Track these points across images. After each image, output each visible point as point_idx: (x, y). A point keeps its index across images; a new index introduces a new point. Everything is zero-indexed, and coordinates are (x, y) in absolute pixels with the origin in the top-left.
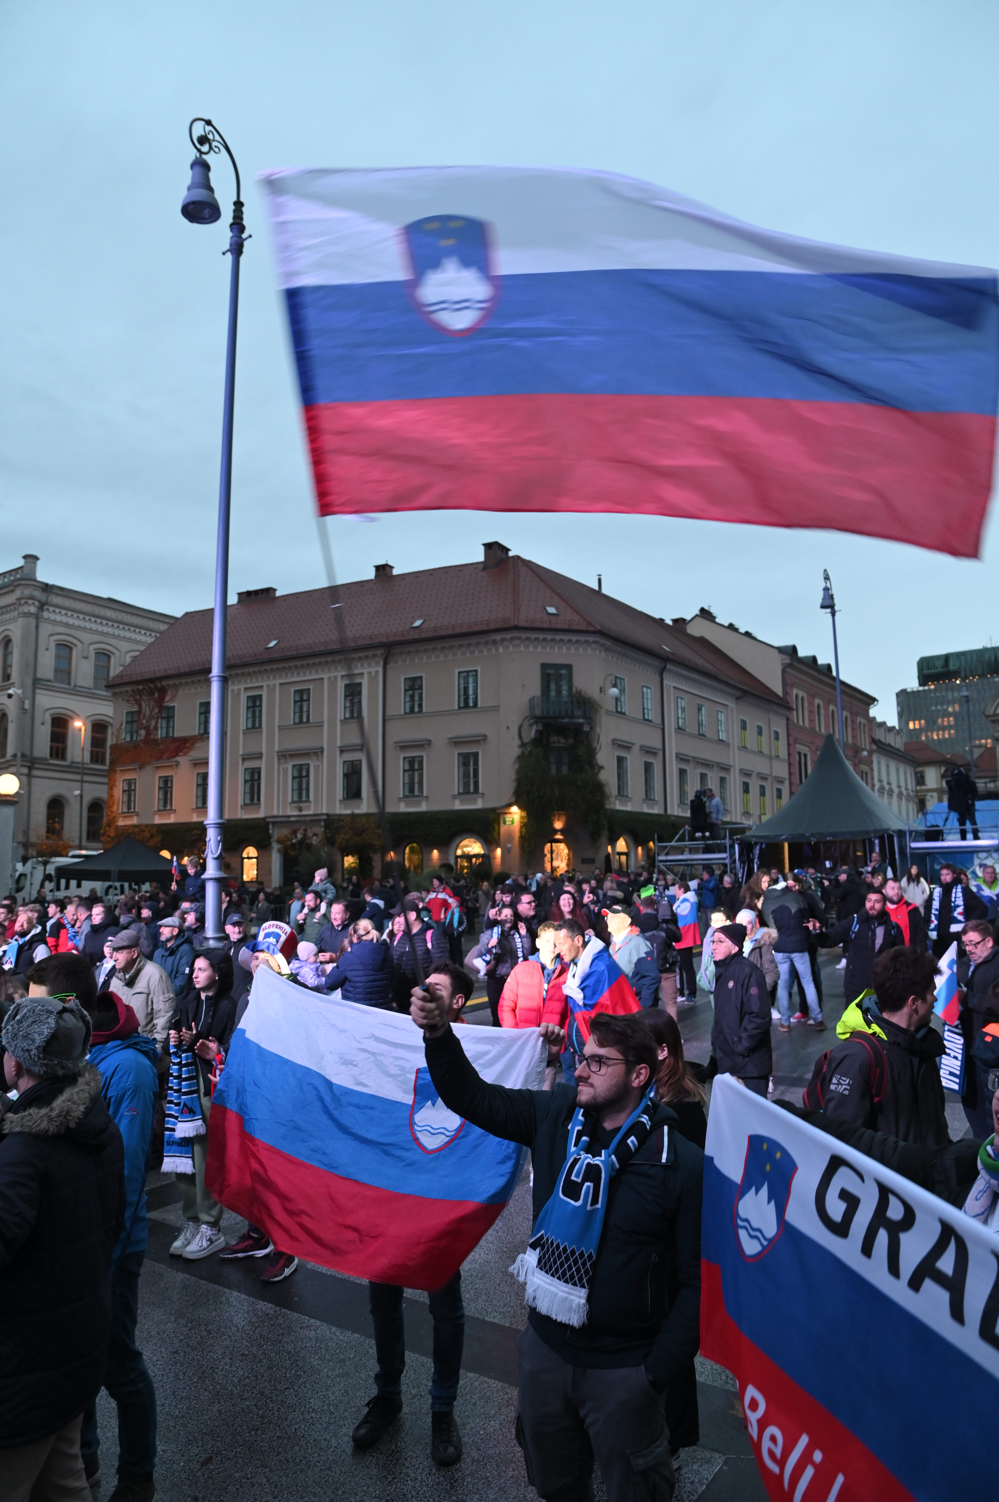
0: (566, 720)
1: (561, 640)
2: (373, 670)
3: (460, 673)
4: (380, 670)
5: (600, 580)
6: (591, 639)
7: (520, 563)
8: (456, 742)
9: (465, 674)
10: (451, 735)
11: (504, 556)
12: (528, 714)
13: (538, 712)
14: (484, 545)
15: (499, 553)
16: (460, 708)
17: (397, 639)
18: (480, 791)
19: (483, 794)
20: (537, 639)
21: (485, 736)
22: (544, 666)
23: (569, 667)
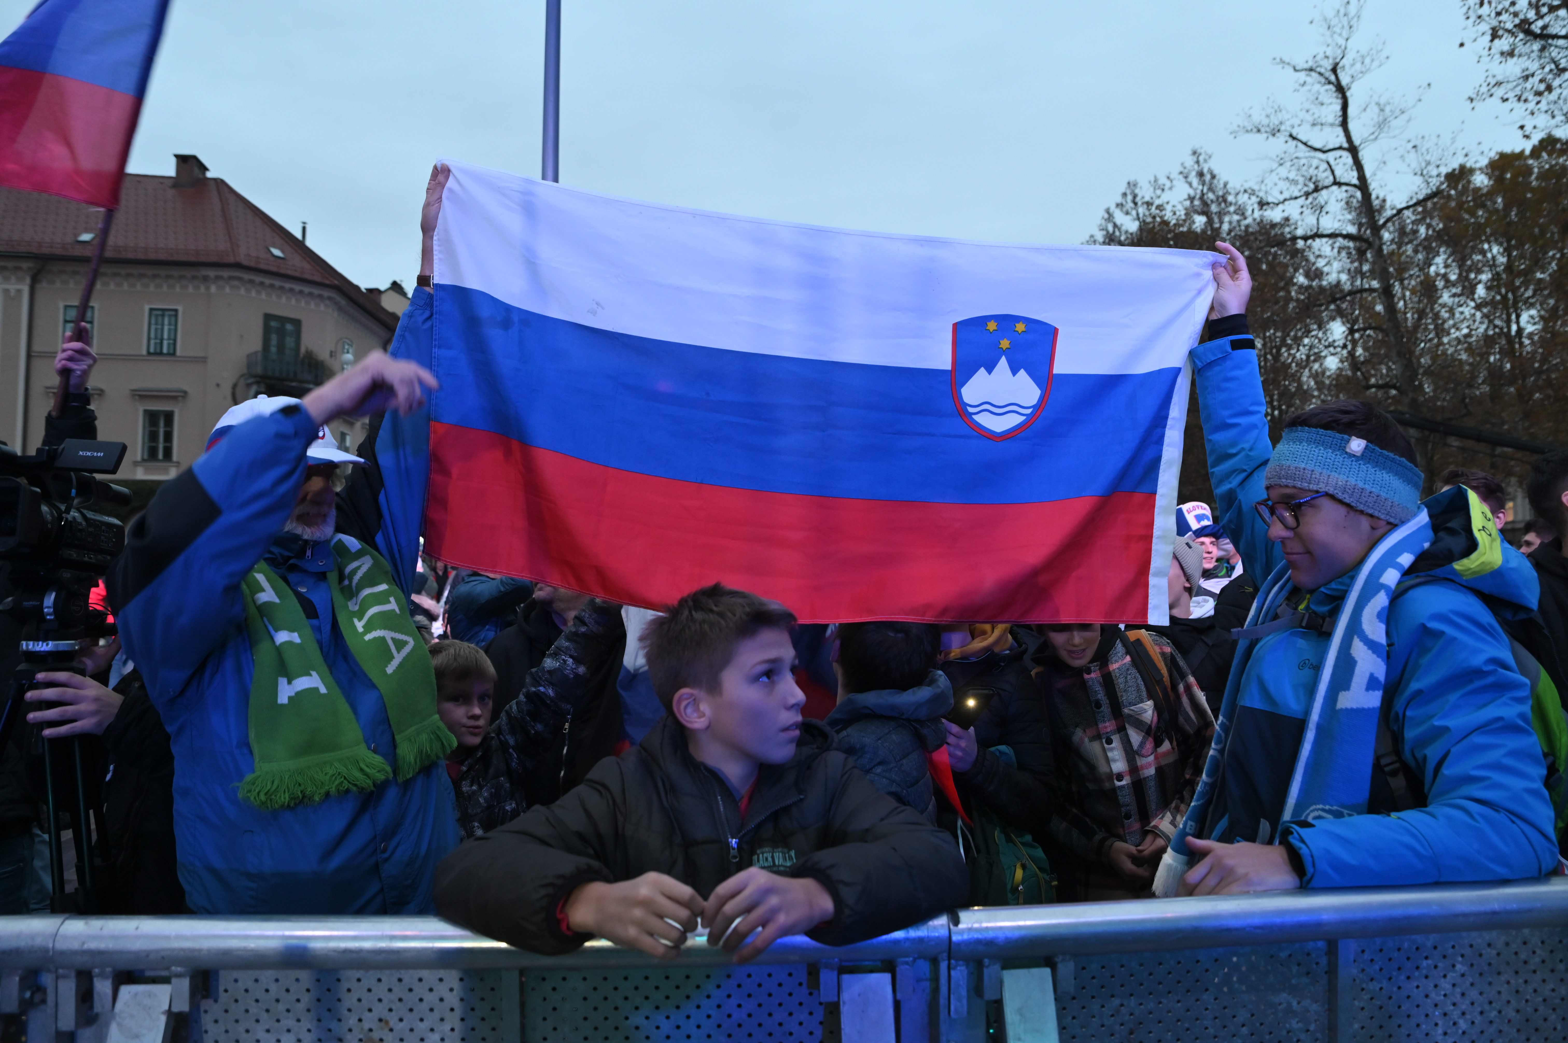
0: (294, 384)
1: (291, 290)
2: (13, 287)
3: (151, 310)
4: (26, 290)
5: (304, 229)
6: (326, 293)
7: (226, 190)
8: (140, 395)
9: (160, 313)
10: (135, 386)
11: (201, 176)
12: (245, 371)
13: (259, 370)
14: (177, 156)
15: (196, 170)
16: (149, 353)
17: (58, 251)
18: (175, 458)
19: (178, 462)
20: (262, 284)
21: (185, 392)
22: (268, 317)
23: (297, 323)
